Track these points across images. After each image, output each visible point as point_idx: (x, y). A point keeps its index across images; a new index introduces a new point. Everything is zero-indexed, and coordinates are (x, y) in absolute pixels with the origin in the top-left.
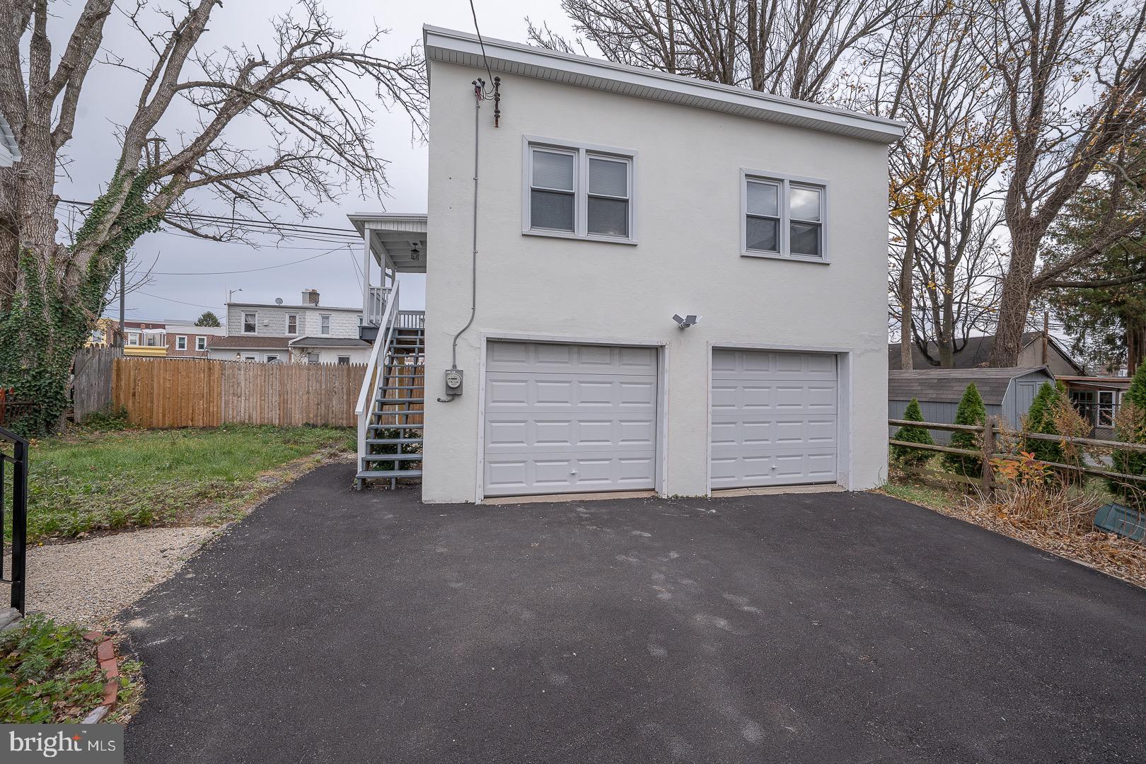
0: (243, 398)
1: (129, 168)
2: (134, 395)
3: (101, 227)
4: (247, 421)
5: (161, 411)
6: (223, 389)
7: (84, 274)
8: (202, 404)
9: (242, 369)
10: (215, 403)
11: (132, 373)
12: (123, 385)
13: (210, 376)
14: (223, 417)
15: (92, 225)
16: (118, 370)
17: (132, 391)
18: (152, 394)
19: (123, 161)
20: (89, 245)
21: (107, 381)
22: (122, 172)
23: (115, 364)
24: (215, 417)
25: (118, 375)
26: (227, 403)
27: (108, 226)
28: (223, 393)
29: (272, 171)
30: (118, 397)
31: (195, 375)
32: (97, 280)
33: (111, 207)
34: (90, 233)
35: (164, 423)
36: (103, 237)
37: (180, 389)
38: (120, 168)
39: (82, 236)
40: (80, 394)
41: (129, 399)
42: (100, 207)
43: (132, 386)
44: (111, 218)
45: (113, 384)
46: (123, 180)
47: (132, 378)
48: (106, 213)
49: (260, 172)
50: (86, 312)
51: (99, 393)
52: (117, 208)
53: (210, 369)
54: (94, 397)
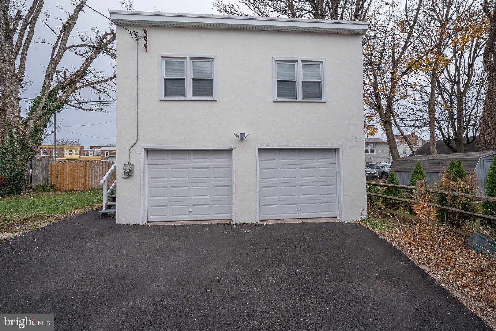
0: (99, 177)
1: (48, 84)
2: (57, 177)
3: (37, 109)
4: (100, 187)
5: (67, 184)
6: (91, 173)
7: (32, 129)
8: (82, 181)
9: (98, 165)
10: (88, 180)
11: (56, 168)
12: (53, 173)
13: (85, 169)
14: (91, 186)
15: (34, 108)
16: (51, 167)
17: (56, 176)
18: (64, 176)
19: (45, 81)
20: (33, 117)
21: (47, 171)
22: (45, 86)
23: (50, 165)
24: (88, 186)
25: (51, 169)
26: (92, 180)
27: (41, 108)
28: (91, 175)
29: (112, 79)
30: (51, 178)
31: (80, 168)
32: (38, 131)
33: (41, 100)
34: (33, 112)
35: (68, 189)
36: (39, 113)
37: (74, 174)
38: (44, 84)
39: (30, 113)
40: (35, 177)
41: (55, 179)
42: (37, 101)
43: (56, 173)
44: (41, 105)
45: (49, 173)
46: (45, 89)
47: (56, 170)
48: (39, 103)
49: (107, 80)
50: (32, 144)
51: (43, 177)
52: (44, 101)
53: (85, 165)
54: (41, 178)
